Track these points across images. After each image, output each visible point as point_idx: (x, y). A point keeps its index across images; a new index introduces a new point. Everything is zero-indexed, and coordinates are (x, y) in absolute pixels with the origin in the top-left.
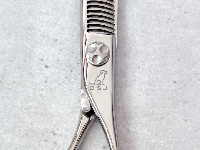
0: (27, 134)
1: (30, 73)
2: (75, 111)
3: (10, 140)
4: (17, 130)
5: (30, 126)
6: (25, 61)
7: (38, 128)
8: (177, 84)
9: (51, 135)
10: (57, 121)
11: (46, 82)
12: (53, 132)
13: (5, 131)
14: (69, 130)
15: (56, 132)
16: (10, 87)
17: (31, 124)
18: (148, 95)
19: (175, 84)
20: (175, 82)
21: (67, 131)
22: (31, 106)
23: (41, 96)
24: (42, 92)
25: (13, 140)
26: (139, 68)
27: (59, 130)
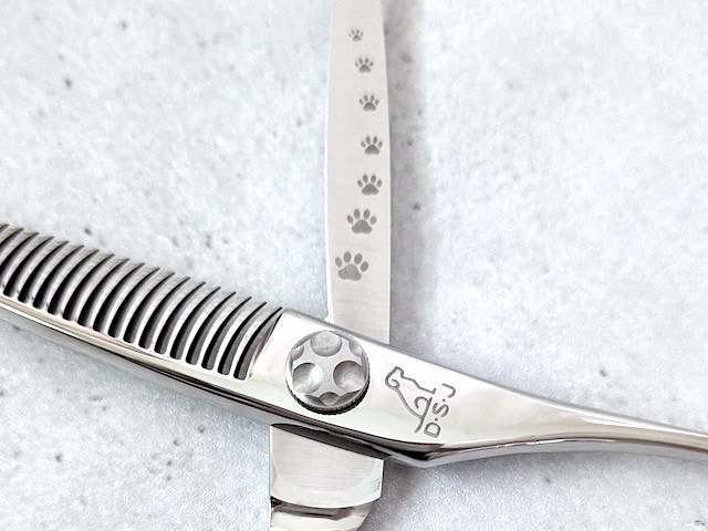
0: (147, 193)
1: (284, 81)
2: (304, 235)
3: (99, 172)
4: (137, 165)
5: (172, 183)
6: (297, 46)
7: (185, 203)
8: (606, 381)
9: (198, 242)
10: (241, 223)
11: (299, 123)
12: (209, 237)
13: (109, 147)
14: (248, 263)
15: (216, 242)
16: (214, 72)
17: (180, 180)
18: (509, 346)
19: (599, 376)
20: (603, 373)
21: (242, 259)
22: (216, 146)
23: (260, 143)
24: (269, 137)
25: (107, 177)
26: (546, 270)
27: (226, 246)
